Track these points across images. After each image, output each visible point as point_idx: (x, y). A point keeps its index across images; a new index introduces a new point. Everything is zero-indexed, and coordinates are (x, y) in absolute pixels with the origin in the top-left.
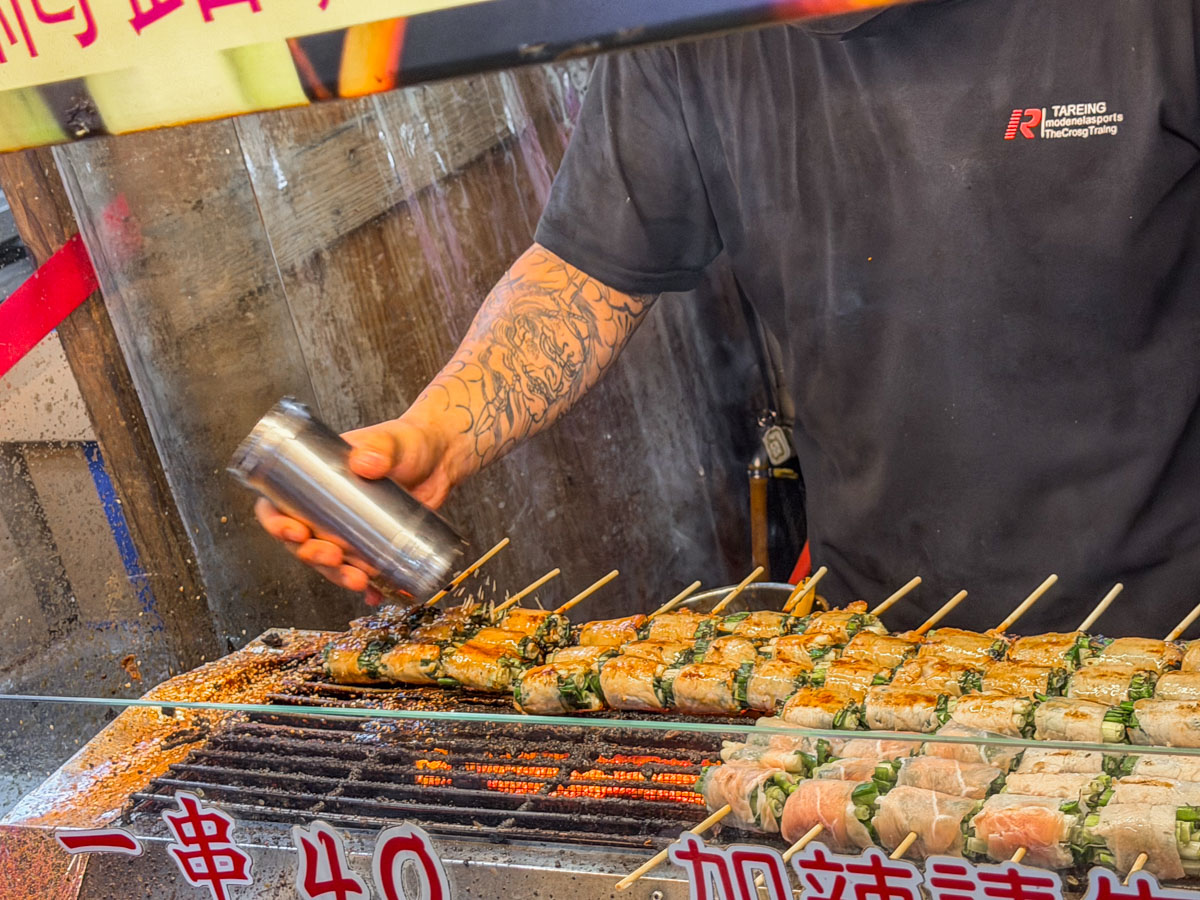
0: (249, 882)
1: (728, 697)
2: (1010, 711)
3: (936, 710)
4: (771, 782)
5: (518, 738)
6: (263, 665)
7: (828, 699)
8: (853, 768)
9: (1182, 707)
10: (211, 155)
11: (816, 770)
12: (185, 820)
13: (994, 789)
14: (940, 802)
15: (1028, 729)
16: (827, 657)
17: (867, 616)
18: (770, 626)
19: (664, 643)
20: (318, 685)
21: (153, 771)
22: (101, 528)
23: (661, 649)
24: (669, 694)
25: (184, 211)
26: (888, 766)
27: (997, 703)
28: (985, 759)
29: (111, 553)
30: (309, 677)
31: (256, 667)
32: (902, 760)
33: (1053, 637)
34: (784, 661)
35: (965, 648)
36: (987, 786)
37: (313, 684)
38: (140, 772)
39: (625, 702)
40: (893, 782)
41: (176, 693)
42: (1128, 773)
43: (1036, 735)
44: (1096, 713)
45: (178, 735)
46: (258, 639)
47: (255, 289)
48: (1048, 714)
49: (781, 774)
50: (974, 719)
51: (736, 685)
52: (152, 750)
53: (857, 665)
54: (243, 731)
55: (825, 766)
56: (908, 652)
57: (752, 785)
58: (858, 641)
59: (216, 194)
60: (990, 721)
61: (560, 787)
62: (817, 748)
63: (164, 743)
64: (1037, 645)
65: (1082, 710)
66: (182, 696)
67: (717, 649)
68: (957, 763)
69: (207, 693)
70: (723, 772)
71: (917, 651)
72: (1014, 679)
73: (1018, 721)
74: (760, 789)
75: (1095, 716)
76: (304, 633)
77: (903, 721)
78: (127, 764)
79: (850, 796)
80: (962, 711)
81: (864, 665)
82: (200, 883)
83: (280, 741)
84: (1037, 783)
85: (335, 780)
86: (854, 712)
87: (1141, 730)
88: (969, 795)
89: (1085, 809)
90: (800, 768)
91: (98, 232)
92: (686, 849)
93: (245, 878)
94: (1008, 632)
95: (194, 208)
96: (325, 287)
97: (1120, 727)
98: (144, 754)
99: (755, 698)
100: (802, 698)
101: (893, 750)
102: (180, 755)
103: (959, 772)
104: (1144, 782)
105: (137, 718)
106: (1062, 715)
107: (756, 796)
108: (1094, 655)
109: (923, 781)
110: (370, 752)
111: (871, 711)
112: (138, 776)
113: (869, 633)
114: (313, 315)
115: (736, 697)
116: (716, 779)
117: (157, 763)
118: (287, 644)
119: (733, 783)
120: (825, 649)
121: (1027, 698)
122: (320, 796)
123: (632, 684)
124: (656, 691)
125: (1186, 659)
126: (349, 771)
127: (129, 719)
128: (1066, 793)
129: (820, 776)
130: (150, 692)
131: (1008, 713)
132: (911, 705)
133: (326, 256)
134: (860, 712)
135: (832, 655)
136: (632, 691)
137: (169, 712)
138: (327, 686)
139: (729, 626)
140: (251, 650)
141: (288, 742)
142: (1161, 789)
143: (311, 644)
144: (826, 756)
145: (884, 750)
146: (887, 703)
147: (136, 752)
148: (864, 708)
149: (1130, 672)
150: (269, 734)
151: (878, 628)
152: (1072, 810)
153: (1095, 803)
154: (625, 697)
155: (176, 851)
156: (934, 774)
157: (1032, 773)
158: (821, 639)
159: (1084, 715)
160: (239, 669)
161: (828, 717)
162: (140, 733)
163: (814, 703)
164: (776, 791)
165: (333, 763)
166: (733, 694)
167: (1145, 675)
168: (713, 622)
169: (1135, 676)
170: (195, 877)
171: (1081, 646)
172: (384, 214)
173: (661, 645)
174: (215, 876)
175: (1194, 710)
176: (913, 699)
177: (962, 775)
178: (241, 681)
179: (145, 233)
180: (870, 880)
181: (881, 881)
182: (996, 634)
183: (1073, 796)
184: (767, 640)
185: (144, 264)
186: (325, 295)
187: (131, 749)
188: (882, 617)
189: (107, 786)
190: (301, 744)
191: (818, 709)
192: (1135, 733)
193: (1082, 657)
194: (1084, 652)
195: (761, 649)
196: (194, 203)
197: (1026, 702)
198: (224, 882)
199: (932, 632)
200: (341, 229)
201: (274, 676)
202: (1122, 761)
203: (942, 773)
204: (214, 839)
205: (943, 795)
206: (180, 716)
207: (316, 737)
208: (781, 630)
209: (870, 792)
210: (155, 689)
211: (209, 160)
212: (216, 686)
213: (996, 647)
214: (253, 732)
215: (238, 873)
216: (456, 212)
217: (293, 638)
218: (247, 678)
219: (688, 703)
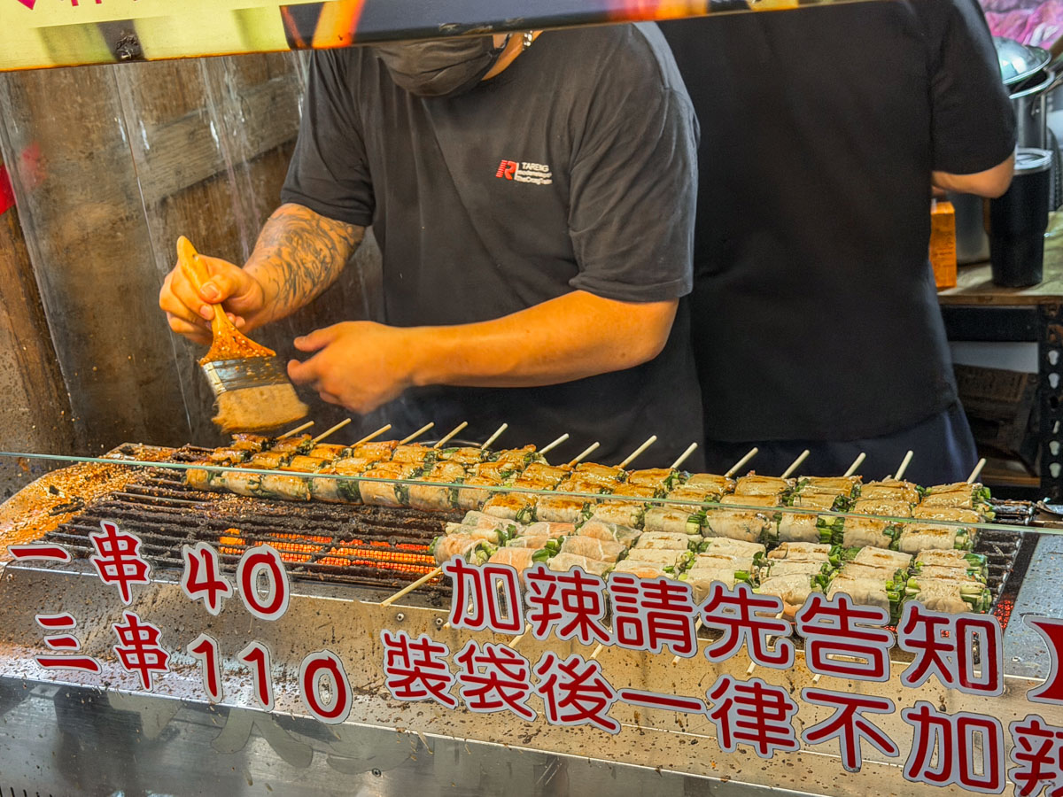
0: (147, 582)
1: (445, 499)
2: (630, 514)
3: (582, 512)
4: (479, 547)
5: (303, 518)
6: (120, 466)
7: (513, 502)
8: (532, 541)
9: (736, 515)
10: (101, 122)
11: (508, 542)
12: (105, 540)
13: (622, 557)
14: (588, 563)
15: (640, 525)
16: (511, 477)
17: (537, 454)
18: (473, 456)
19: (403, 463)
20: (161, 480)
21: (44, 528)
22: (11, 366)
23: (401, 467)
24: (405, 496)
25: (80, 159)
26: (556, 541)
27: (621, 509)
28: (616, 539)
29: (16, 384)
30: (154, 475)
31: (115, 467)
32: (565, 537)
33: (656, 470)
34: (485, 477)
35: (600, 475)
36: (617, 555)
37: (158, 480)
38: (35, 529)
39: (375, 500)
40: (558, 551)
41: (57, 481)
42: (704, 551)
43: (644, 529)
44: (683, 517)
45: (62, 506)
46: (117, 449)
47: (124, 218)
48: (653, 516)
49: (486, 543)
50: (607, 517)
51: (451, 492)
52: (42, 515)
53: (532, 482)
54: (111, 506)
55: (513, 540)
56: (564, 476)
57: (468, 548)
58: (532, 468)
59: (102, 149)
60: (616, 519)
61: (333, 549)
62: (508, 530)
63: (51, 511)
64: (645, 476)
65: (675, 514)
66: (62, 482)
67: (439, 468)
68: (599, 541)
69: (80, 482)
70: (448, 540)
71: (569, 476)
72: (632, 494)
73: (634, 520)
74: (473, 551)
75: (682, 519)
76: (148, 447)
77: (561, 517)
78: (24, 523)
79: (531, 558)
80: (598, 512)
81: (537, 482)
82: (111, 582)
83: (137, 513)
84: (647, 554)
85: (178, 538)
86: (529, 511)
87: (710, 529)
88: (606, 560)
89: (677, 571)
90: (497, 540)
91: (18, 166)
92: (454, 565)
93: (145, 579)
94: (626, 468)
95: (87, 157)
96: (168, 222)
97: (697, 526)
98: (37, 518)
99: (463, 499)
100: (496, 501)
101: (557, 533)
102: (64, 519)
103: (600, 546)
104: (714, 556)
105: (32, 494)
106: (662, 517)
107: (470, 556)
108: (681, 483)
109: (577, 550)
110: (202, 522)
111: (539, 511)
112: (33, 531)
113: (538, 463)
114: (159, 239)
115: (451, 499)
116: (444, 544)
117: (47, 524)
118: (137, 453)
119: (455, 547)
120: (510, 472)
121: (640, 506)
122: (168, 548)
123: (379, 489)
124: (396, 493)
125: (737, 488)
126: (188, 533)
127: (27, 494)
128: (666, 561)
129: (511, 546)
130: (40, 479)
131: (629, 514)
132: (566, 507)
133: (170, 200)
134: (533, 512)
135: (515, 476)
136: (380, 493)
137: (54, 491)
138: (167, 481)
139: (446, 456)
140: (111, 456)
141: (143, 514)
142: (724, 560)
143: (155, 454)
144: (513, 535)
145: (551, 532)
146: (551, 506)
147: (31, 516)
148: (535, 509)
149: (704, 493)
150: (129, 508)
151: (543, 461)
152: (671, 571)
153: (684, 568)
154: (375, 497)
155: (96, 561)
156: (584, 547)
157: (645, 548)
158: (508, 466)
159: (675, 518)
160: (103, 468)
161: (513, 513)
162: (34, 504)
163: (503, 504)
164: (482, 553)
165: (176, 528)
166: (449, 498)
167: (713, 495)
168: (436, 453)
169: (707, 496)
170: (108, 578)
171: (673, 477)
172: (212, 177)
173: (401, 464)
174: (122, 578)
175: (743, 518)
176: (567, 504)
177: (602, 548)
178: (104, 476)
179: (53, 171)
180: (572, 586)
181: (579, 587)
182: (620, 468)
183: (671, 563)
184: (473, 465)
185: (48, 191)
186: (167, 227)
187: (27, 514)
188: (545, 455)
189: (11, 537)
190: (152, 515)
191: (506, 508)
192: (707, 530)
193: (673, 484)
194: (675, 481)
195: (469, 470)
196: (87, 154)
197: (640, 509)
198: (129, 582)
199: (580, 465)
200: (181, 184)
201: (127, 474)
202: (700, 545)
203: (589, 547)
204: (124, 553)
205: (590, 560)
206: (62, 495)
207: (163, 511)
208: (480, 460)
209: (544, 555)
210: (43, 477)
211: (100, 125)
212: (86, 478)
213: (621, 476)
214: (118, 506)
215: (140, 576)
216: (257, 182)
217: (141, 451)
218: (108, 474)
219: (418, 503)
